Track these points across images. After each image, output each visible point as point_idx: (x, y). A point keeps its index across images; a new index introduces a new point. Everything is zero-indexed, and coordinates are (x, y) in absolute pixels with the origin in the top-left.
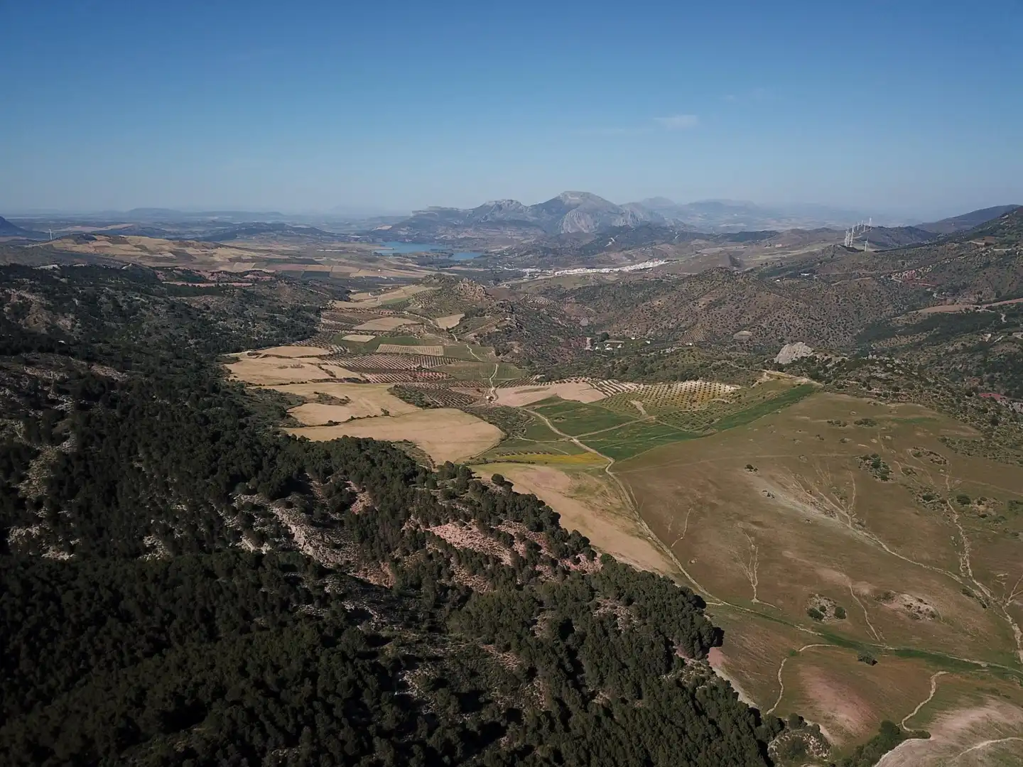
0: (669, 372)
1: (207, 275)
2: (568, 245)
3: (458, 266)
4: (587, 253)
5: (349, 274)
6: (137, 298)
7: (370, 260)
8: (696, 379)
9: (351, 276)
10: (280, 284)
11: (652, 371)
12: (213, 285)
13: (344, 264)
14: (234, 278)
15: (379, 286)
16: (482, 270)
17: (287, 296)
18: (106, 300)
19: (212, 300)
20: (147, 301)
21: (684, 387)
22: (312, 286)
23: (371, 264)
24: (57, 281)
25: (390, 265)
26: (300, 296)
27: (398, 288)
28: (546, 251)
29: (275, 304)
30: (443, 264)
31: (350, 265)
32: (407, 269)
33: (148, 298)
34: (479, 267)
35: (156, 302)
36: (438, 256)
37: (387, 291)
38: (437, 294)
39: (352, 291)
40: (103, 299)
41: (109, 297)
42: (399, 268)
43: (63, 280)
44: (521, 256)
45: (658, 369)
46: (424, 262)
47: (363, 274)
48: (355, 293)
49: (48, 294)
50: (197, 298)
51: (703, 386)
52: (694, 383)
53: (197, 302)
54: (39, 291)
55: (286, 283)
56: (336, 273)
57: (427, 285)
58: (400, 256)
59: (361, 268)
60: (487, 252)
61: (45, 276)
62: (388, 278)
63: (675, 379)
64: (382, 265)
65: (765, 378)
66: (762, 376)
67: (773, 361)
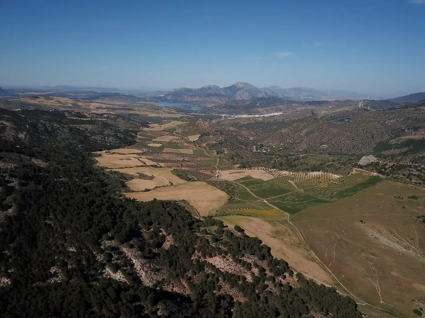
0: (304, 166)
1: (87, 115)
2: (239, 105)
3: (194, 112)
4: (249, 108)
5: (147, 115)
6: (55, 125)
7: (156, 109)
8: (319, 171)
9: (148, 116)
10: (119, 120)
11: (295, 166)
12: (90, 119)
13: (146, 111)
14: (99, 116)
15: (162, 121)
16: (204, 115)
17: (122, 125)
18: (41, 126)
19: (89, 127)
20: (60, 127)
21: (313, 175)
22: (133, 121)
23: (157, 111)
24: (20, 116)
25: (164, 112)
26: (128, 125)
27: (170, 122)
28: (231, 107)
29: (117, 129)
30: (187, 112)
31: (148, 111)
32: (172, 113)
33: (60, 125)
34: (202, 113)
35: (64, 127)
36: (184, 108)
37: (165, 123)
38: (188, 125)
39: (150, 123)
40: (40, 125)
41: (42, 124)
42: (169, 113)
43: (23, 116)
44: (220, 109)
45: (298, 165)
46: (179, 110)
47: (153, 115)
48: (151, 124)
49: (15, 123)
50: (82, 126)
51: (323, 175)
52: (318, 173)
53: (82, 127)
54: (11, 121)
55: (122, 119)
56: (142, 115)
57: (183, 121)
58: (169, 108)
59: (152, 112)
60: (205, 107)
61: (14, 114)
62: (164, 117)
63: (308, 170)
64: (161, 112)
65: (354, 172)
66: (352, 171)
67: (357, 163)
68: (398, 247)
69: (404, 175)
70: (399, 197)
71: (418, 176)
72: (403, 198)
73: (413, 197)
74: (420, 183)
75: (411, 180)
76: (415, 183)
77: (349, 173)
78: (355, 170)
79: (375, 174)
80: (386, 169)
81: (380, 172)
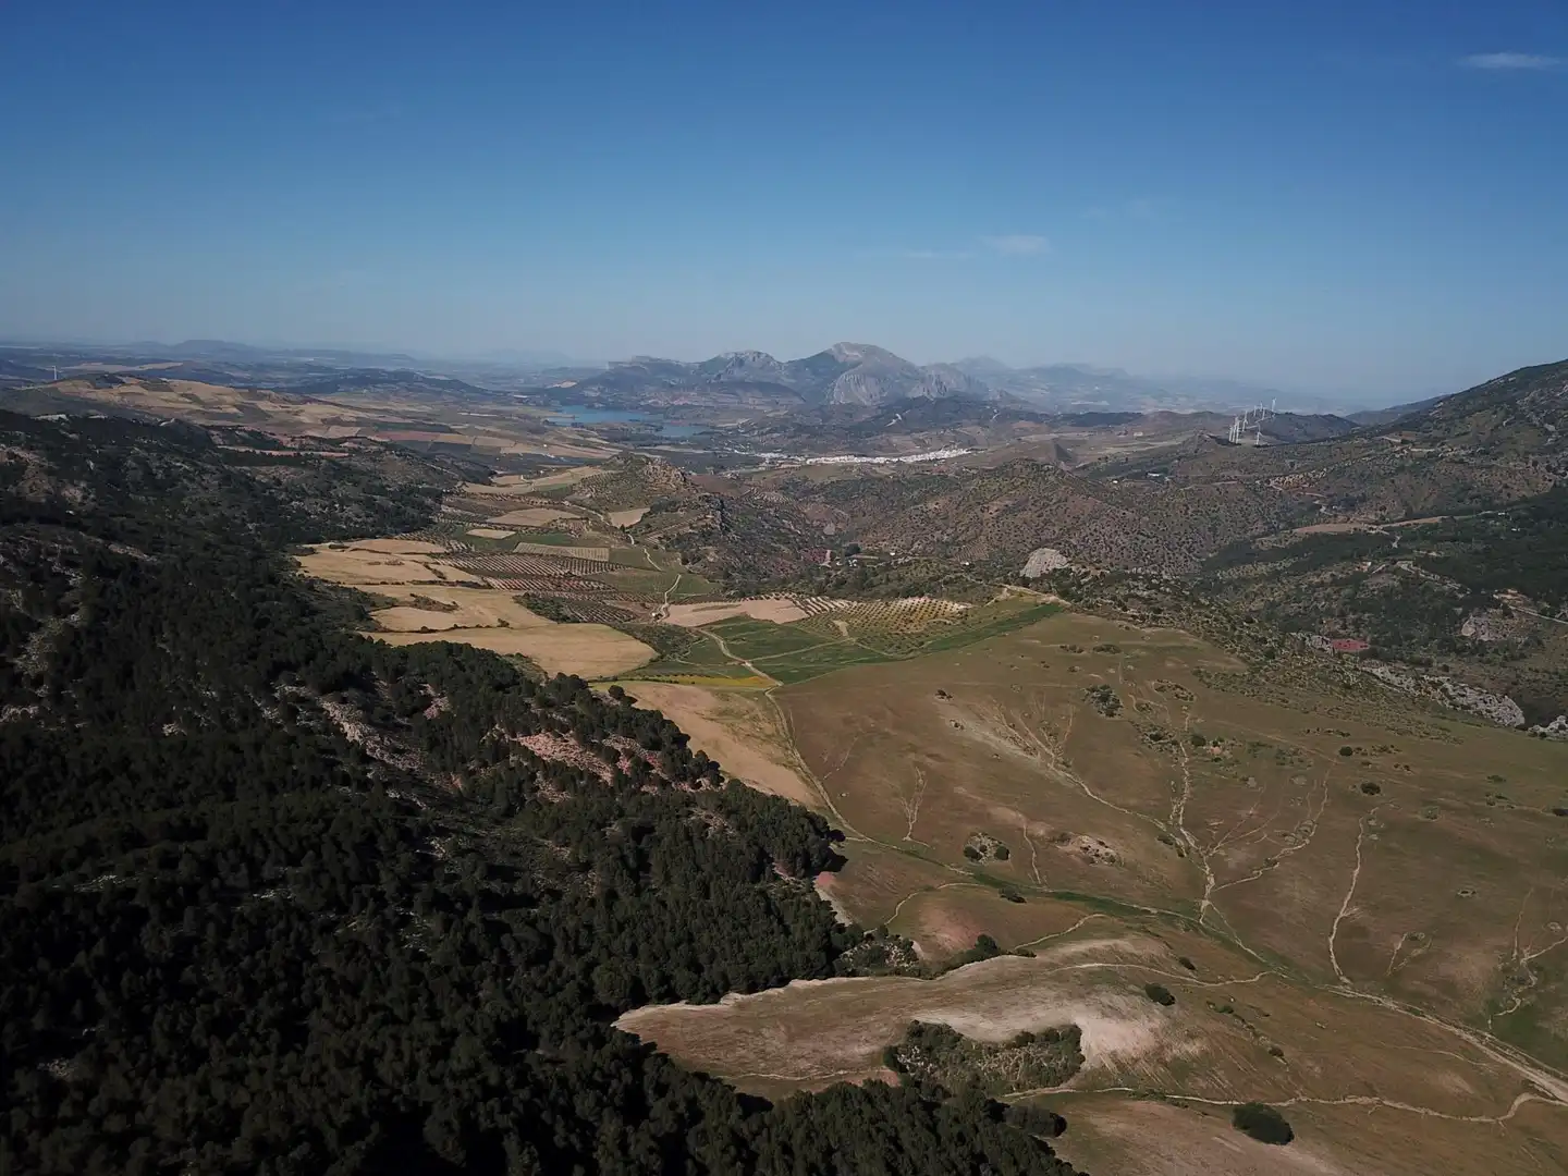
1: (285, 440)
6: (178, 464)
8: (921, 596)
12: (291, 453)
14: (325, 446)
17: (398, 475)
18: (134, 465)
19: (285, 474)
20: (192, 469)
24: (64, 436)
26: (417, 473)
33: (195, 467)
35: (204, 471)
38: (615, 479)
40: (130, 463)
43: (72, 436)
49: (51, 454)
50: (264, 469)
54: (39, 449)
57: (606, 467)
61: (47, 428)
62: (557, 458)
63: (896, 595)
65: (1005, 594)
66: (1001, 593)
67: (1018, 574)
68: (1009, 748)
69: (1114, 599)
70: (1073, 649)
71: (1147, 601)
72: (1081, 651)
73: (1107, 649)
74: (1143, 618)
75: (1125, 609)
76: (1132, 616)
77: (990, 598)
78: (1009, 590)
79: (1052, 598)
80: (1080, 586)
81: (1064, 594)
